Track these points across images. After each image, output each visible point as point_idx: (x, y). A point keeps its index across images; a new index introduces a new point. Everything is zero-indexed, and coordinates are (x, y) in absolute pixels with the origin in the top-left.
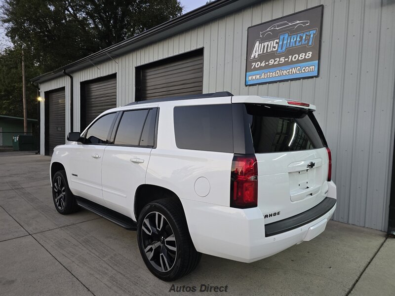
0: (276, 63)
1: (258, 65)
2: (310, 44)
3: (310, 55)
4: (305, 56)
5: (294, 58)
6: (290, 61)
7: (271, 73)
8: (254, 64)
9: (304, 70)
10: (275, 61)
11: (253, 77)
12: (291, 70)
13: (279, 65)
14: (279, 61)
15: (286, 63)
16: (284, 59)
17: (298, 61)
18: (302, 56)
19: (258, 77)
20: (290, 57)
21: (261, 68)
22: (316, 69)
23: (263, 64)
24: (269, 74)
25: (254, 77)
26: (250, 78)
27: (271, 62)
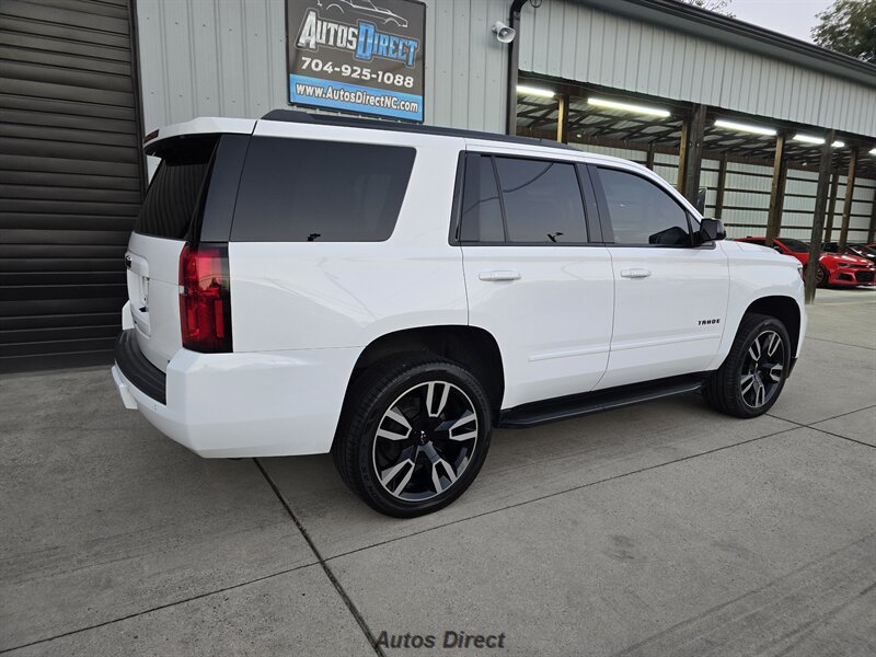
0: (355, 75)
1: (317, 65)
2: (410, 63)
3: (411, 82)
4: (404, 81)
5: (389, 78)
6: (380, 80)
7: (347, 94)
8: (309, 60)
9: (404, 106)
10: (353, 71)
11: (307, 90)
12: (382, 99)
13: (360, 82)
14: (361, 74)
15: (373, 83)
16: (371, 74)
17: (393, 87)
18: (399, 80)
19: (319, 92)
20: (381, 73)
21: (322, 75)
22: (421, 110)
23: (329, 68)
24: (342, 93)
25: (310, 90)
26: (300, 89)
27: (346, 70)
